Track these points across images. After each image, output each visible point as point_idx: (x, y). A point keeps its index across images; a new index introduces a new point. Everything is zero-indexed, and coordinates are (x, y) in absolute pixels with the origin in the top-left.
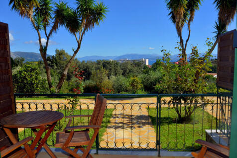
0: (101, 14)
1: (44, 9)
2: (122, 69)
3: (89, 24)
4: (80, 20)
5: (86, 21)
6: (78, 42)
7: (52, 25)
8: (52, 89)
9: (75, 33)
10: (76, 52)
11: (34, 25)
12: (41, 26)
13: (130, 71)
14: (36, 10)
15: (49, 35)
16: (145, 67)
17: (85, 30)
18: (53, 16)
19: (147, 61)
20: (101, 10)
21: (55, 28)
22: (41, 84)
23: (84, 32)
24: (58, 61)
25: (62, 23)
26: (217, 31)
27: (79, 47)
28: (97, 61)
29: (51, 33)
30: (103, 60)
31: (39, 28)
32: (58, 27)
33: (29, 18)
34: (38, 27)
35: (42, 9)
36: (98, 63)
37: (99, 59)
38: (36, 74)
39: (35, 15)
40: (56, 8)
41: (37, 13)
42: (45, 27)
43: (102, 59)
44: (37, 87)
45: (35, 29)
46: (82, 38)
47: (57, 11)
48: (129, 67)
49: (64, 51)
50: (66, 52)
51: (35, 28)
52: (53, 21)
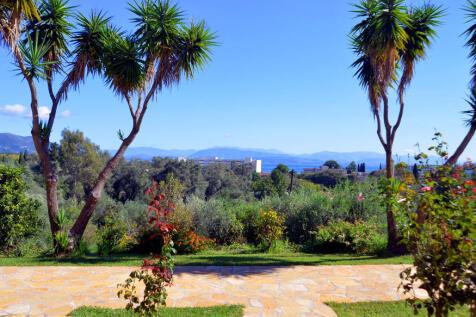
0: (199, 50)
1: (52, 27)
2: (207, 180)
3: (166, 74)
4: (142, 62)
5: (160, 66)
6: (134, 118)
7: (68, 69)
8: (58, 236)
9: (129, 94)
10: (127, 142)
11: (21, 66)
12: (40, 71)
13: (224, 185)
14: (29, 28)
15: (59, 94)
16: (255, 177)
17: (154, 87)
18: (72, 47)
19: (259, 164)
20: (199, 40)
21: (74, 77)
22: (26, 214)
23: (152, 93)
24: (66, 155)
25: (95, 66)
26: (471, 109)
27: (135, 130)
28: (154, 159)
29: (64, 89)
30: (166, 158)
31: (33, 74)
32: (82, 76)
33: (9, 45)
34: (33, 71)
35: (45, 26)
36: (156, 163)
37: (157, 155)
38: (16, 188)
39: (25, 41)
40: (82, 29)
41: (33, 36)
42: (49, 73)
43: (163, 155)
44: (16, 219)
45: (22, 76)
46: (145, 108)
47: (83, 34)
48: (222, 174)
49: (81, 134)
50: (85, 136)
51: (24, 72)
52: (71, 60)
